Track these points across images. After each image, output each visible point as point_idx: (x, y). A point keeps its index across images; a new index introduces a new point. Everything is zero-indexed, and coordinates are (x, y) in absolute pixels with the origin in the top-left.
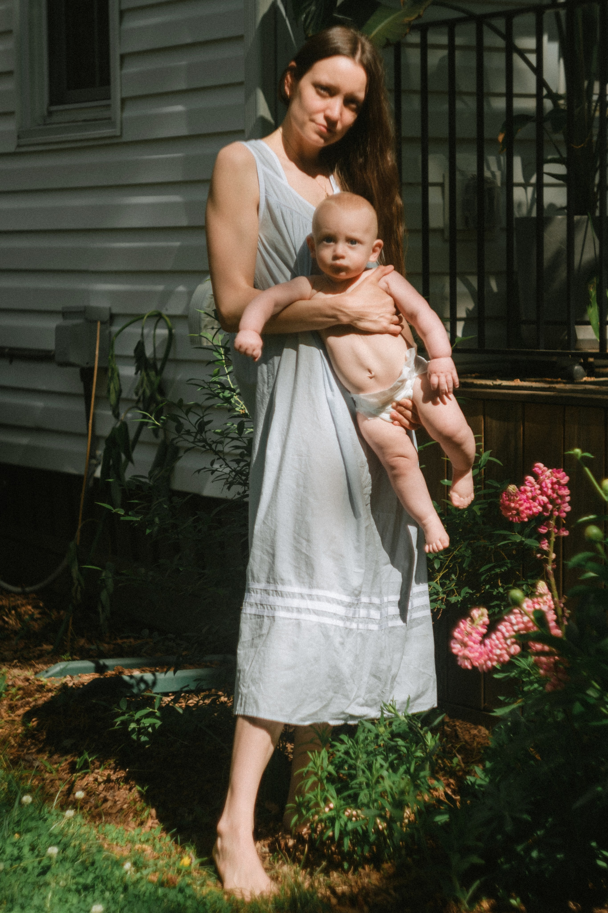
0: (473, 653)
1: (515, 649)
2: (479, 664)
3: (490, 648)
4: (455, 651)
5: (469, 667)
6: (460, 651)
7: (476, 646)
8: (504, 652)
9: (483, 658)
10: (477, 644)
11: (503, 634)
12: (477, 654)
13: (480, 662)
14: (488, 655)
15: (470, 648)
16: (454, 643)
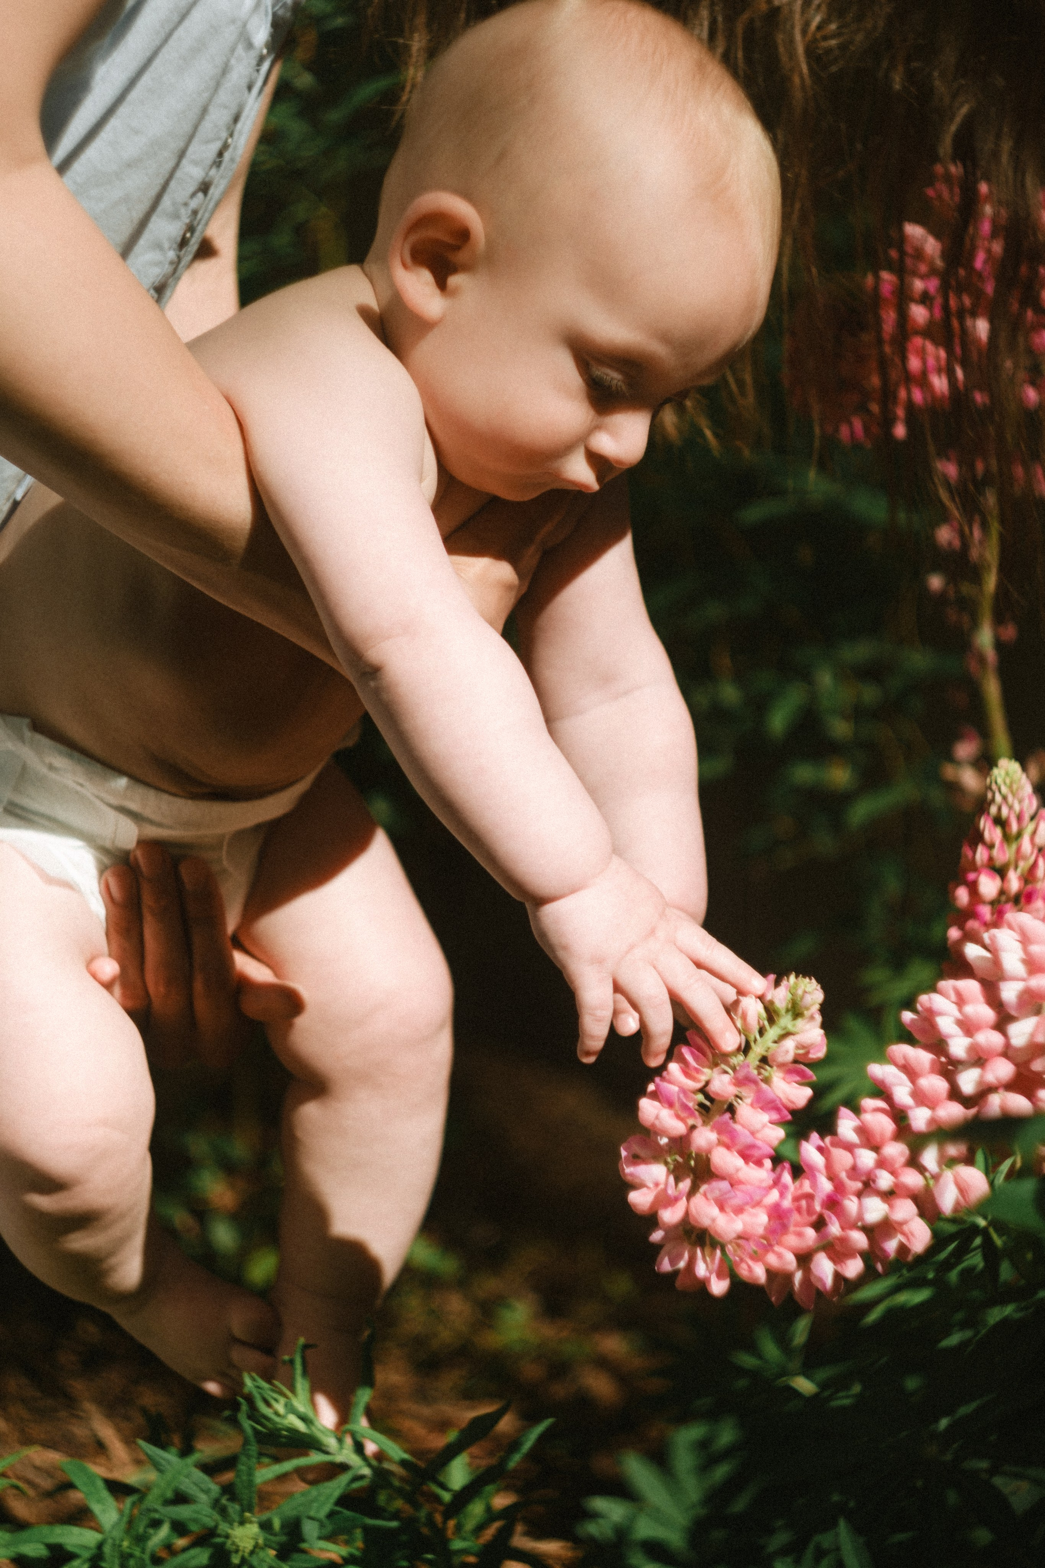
0: (739, 1210)
1: (962, 1190)
2: (770, 1272)
3: (826, 1186)
4: (640, 1199)
5: (719, 1287)
6: (670, 1202)
7: (762, 1174)
8: (905, 1210)
9: (791, 1240)
10: (759, 1163)
11: (899, 1116)
12: (760, 1220)
13: (772, 1259)
14: (819, 1224)
15: (724, 1185)
16: (636, 1159)
